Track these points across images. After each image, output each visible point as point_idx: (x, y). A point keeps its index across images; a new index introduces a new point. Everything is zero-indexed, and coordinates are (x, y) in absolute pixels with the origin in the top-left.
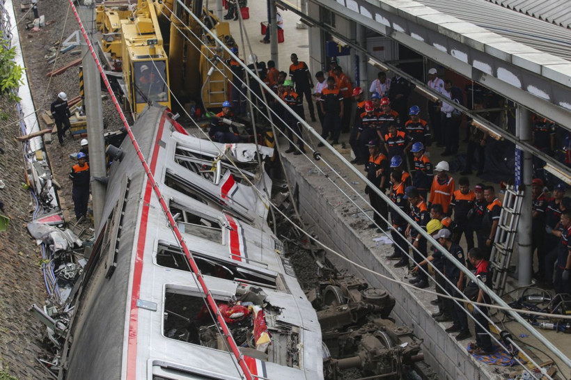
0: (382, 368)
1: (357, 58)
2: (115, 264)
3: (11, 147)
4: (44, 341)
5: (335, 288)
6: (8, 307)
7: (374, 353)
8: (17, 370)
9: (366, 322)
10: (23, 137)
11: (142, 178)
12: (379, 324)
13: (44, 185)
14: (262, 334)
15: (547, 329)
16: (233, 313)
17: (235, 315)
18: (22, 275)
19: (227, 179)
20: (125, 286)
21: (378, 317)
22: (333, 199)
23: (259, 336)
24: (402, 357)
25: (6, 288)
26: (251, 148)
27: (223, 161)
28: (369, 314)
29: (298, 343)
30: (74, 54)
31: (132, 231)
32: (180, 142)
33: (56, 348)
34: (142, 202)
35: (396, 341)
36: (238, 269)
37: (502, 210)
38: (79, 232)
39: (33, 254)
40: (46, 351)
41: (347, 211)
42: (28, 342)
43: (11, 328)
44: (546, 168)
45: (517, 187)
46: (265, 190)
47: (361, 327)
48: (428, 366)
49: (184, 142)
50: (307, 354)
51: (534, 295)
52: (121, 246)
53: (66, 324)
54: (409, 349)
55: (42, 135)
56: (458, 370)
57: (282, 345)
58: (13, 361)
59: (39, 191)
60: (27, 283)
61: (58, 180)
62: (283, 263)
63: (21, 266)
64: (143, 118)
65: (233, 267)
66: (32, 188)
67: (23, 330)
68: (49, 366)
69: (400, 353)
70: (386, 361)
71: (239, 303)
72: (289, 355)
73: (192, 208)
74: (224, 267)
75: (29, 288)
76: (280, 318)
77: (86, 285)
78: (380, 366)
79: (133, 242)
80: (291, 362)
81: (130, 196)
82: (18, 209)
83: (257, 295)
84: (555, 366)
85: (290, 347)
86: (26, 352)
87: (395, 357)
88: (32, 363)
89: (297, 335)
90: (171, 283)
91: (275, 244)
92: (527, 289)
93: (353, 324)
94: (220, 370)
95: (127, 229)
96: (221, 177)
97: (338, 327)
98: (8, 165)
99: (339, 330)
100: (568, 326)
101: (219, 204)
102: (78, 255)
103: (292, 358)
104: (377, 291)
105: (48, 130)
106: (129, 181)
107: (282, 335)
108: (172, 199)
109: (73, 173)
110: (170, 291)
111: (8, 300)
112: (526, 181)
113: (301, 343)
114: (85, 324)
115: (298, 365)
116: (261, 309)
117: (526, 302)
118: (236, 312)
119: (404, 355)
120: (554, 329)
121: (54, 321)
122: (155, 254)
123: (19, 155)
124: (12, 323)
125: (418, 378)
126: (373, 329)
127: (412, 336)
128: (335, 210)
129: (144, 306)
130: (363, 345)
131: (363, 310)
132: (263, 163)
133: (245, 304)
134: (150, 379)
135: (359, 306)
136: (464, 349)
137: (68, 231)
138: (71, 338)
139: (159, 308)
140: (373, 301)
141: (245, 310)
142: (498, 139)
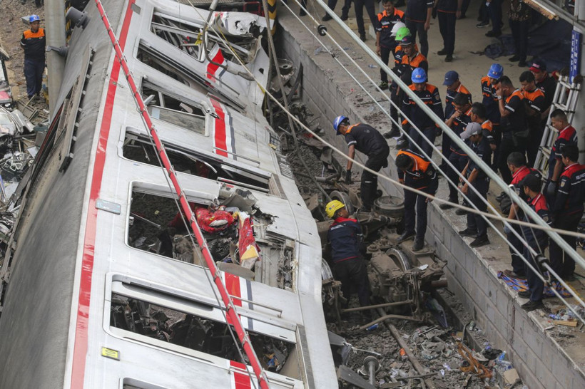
0: (395, 294)
2: (72, 155)
5: (342, 195)
7: (386, 276)
9: (378, 237)
11: (108, 49)
14: (248, 247)
16: (214, 220)
19: (215, 55)
21: (393, 232)
22: (344, 85)
23: (245, 250)
24: (420, 282)
26: (247, 19)
27: (210, 32)
28: (383, 228)
29: (292, 259)
31: (94, 115)
32: (159, 8)
34: (107, 80)
35: (413, 263)
36: (223, 167)
38: (30, 114)
41: (361, 100)
45: (573, 78)
47: (371, 243)
48: (452, 294)
50: (302, 274)
52: (80, 133)
53: (9, 227)
54: (428, 273)
56: (488, 300)
57: (272, 262)
61: (7, 49)
62: (279, 161)
65: (216, 163)
69: (417, 277)
70: (400, 286)
71: (222, 208)
72: (281, 274)
73: (170, 90)
74: (206, 163)
76: (271, 228)
77: (35, 180)
78: (393, 292)
80: (282, 282)
81: (93, 71)
83: (245, 199)
85: (282, 264)
87: (411, 281)
89: (291, 249)
90: (139, 180)
91: (271, 137)
94: (194, 289)
95: (87, 112)
96: (208, 53)
101: (204, 86)
102: (28, 142)
103: (285, 278)
104: (394, 201)
106: (93, 53)
107: (273, 249)
108: (145, 77)
109: (24, 40)
110: (137, 190)
113: (296, 260)
114: (32, 227)
115: (291, 287)
116: (249, 216)
118: (218, 219)
119: (423, 280)
122: (121, 144)
125: (440, 308)
126: (387, 246)
127: (434, 256)
128: (347, 99)
129: (105, 208)
130: (373, 266)
131: (375, 222)
132: (260, 37)
133: (230, 209)
134: (109, 297)
135: (371, 217)
136: (496, 274)
137: (16, 112)
138: (14, 244)
139: (123, 211)
140: (389, 213)
141: (228, 217)
142: (551, 18)
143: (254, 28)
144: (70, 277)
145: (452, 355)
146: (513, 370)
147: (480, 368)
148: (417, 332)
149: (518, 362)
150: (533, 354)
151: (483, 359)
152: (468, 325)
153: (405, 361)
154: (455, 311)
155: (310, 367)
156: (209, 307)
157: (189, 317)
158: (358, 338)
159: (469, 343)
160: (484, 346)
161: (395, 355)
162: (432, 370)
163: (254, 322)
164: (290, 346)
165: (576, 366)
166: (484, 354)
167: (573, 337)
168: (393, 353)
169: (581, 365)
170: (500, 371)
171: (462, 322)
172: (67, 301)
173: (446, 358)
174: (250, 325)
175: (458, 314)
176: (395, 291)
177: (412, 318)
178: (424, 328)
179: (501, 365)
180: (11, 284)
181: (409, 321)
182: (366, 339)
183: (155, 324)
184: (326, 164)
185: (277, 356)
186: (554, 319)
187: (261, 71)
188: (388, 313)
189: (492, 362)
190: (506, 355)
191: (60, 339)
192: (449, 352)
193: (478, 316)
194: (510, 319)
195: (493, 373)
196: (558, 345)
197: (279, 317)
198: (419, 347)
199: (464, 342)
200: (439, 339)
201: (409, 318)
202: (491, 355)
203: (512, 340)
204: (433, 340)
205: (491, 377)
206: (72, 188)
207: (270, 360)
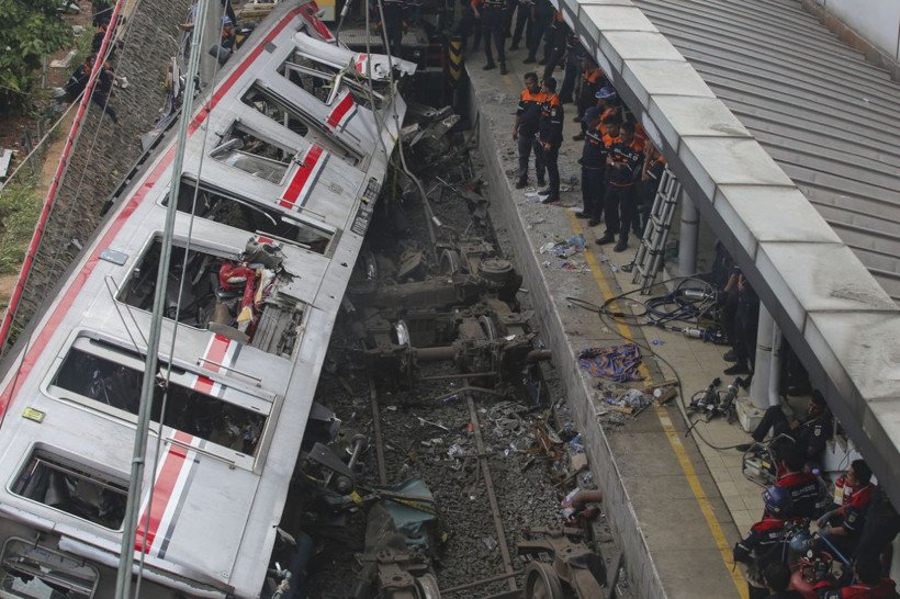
0: (478, 365)
5: (450, 254)
7: (470, 344)
12: (491, 307)
14: (245, 309)
15: (691, 337)
16: (231, 276)
17: (233, 279)
19: (344, 98)
23: (242, 311)
24: (503, 353)
26: (387, 62)
27: (345, 75)
28: (484, 292)
29: (299, 324)
31: (155, 157)
32: (301, 47)
35: (502, 331)
36: (284, 219)
37: (664, 172)
46: (396, 117)
47: (467, 307)
48: (553, 368)
49: (307, 46)
50: (306, 341)
51: (693, 289)
52: (135, 177)
54: (514, 344)
57: (278, 325)
59: (176, 96)
62: (358, 215)
65: (277, 215)
66: (169, 90)
69: (502, 348)
70: (484, 356)
71: (245, 264)
72: (283, 339)
74: (266, 215)
76: (286, 289)
78: (477, 362)
79: (144, 172)
80: (282, 349)
82: (139, 116)
83: (272, 255)
84: (677, 389)
85: (287, 328)
87: (495, 351)
89: (301, 313)
91: (368, 188)
92: (686, 280)
93: (459, 303)
96: (338, 95)
97: (438, 305)
98: (149, 59)
99: (437, 309)
100: (719, 335)
103: (286, 345)
107: (282, 311)
108: (239, 119)
113: (303, 325)
115: (290, 354)
116: (273, 275)
117: (680, 297)
118: (235, 275)
119: (508, 351)
120: (701, 337)
126: (481, 312)
127: (525, 326)
129: (108, 258)
130: (461, 333)
131: (472, 285)
133: (254, 266)
134: (65, 352)
139: (128, 262)
141: (249, 274)
143: (394, 72)
145: (525, 434)
146: (583, 454)
147: (552, 449)
148: (497, 407)
149: (589, 446)
150: (597, 441)
151: (558, 441)
152: (556, 403)
153: (470, 437)
154: (549, 386)
155: (269, 443)
156: (181, 371)
158: (433, 410)
159: (552, 422)
160: (564, 426)
161: (463, 430)
162: (496, 449)
163: (227, 390)
165: (612, 458)
166: (560, 436)
167: (622, 424)
168: (462, 428)
169: (618, 456)
170: (571, 454)
171: (552, 399)
173: (516, 436)
174: (222, 392)
175: (552, 390)
176: (478, 361)
177: (495, 392)
178: (505, 404)
179: (573, 449)
182: (440, 411)
184: (477, 220)
186: (610, 403)
188: (472, 384)
189: (566, 445)
190: (580, 439)
192: (523, 430)
193: (567, 394)
195: (564, 457)
196: (603, 433)
197: (259, 386)
199: (548, 422)
200: (517, 416)
201: (491, 391)
202: (567, 436)
203: (586, 422)
204: (511, 417)
205: (561, 460)
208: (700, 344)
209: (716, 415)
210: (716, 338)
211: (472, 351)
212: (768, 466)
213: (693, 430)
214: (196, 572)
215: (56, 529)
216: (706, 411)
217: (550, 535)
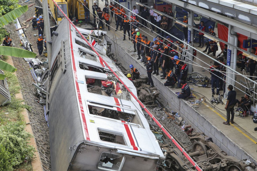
1: (129, 3)
2: (66, 69)
3: (14, 32)
4: (36, 94)
6: (23, 83)
7: (145, 95)
8: (29, 104)
9: (141, 85)
10: (17, 29)
11: (68, 41)
12: (145, 86)
13: (27, 44)
14: (119, 90)
15: (199, 87)
18: (25, 73)
19: (93, 41)
20: (72, 76)
21: (144, 84)
22: (124, 47)
25: (21, 77)
26: (100, 32)
27: (91, 36)
28: (142, 83)
30: (29, 3)
31: (70, 58)
33: (41, 96)
34: (70, 49)
35: (151, 91)
36: (104, 70)
38: (41, 59)
39: (27, 67)
40: (36, 98)
41: (129, 51)
42: (31, 95)
43: (25, 90)
44: (204, 36)
45: (189, 42)
47: (139, 87)
48: (160, 99)
51: (193, 76)
52: (67, 63)
53: (44, 89)
54: (156, 94)
55: (23, 29)
56: (171, 100)
57: (124, 94)
58: (28, 101)
59: (26, 47)
60: (27, 76)
61: (31, 43)
62: (117, 68)
63: (24, 70)
64: (63, 22)
65: (102, 69)
66: (23, 45)
67: (29, 91)
68: (39, 102)
69: (153, 95)
70: (149, 98)
71: (109, 81)
72: (127, 97)
74: (99, 69)
75: (28, 77)
77: (52, 77)
79: (71, 62)
80: (128, 99)
81: (65, 47)
83: (114, 78)
84: (205, 98)
85: (127, 94)
86: (31, 98)
87: (152, 96)
88: (33, 101)
90: (86, 74)
92: (191, 74)
93: (137, 86)
94: (108, 102)
95: (67, 58)
96: (91, 41)
102: (42, 67)
104: (144, 76)
105: (25, 27)
106: (64, 42)
107: (124, 90)
108: (79, 48)
109: (38, 41)
110: (86, 77)
111: (22, 81)
112: (192, 40)
114: (56, 89)
115: (130, 100)
116: (116, 82)
117: (191, 78)
118: (108, 83)
119: (155, 96)
120: (202, 86)
121: (40, 88)
122: (79, 65)
123: (17, 35)
124: (25, 89)
125: (158, 102)
126: (144, 87)
127: (156, 89)
128: (125, 51)
129: (80, 82)
130: (141, 93)
131: (140, 81)
132: (104, 36)
133: (111, 81)
134: (87, 106)
135: (139, 81)
136: (175, 93)
137: (37, 59)
138: (49, 93)
139: (84, 83)
140: (143, 79)
141: (111, 83)
142: (185, 27)
143: (102, 34)
144: (76, 101)
145: (164, 114)
146: (181, 117)
147: (172, 117)
148: (154, 109)
149: (182, 115)
150: (186, 113)
151: (172, 115)
152: (166, 106)
155: (141, 121)
156: (112, 107)
157: (106, 109)
159: (167, 111)
160: (172, 111)
162: (160, 119)
163: (124, 110)
164: (134, 116)
165: (201, 115)
166: (172, 113)
167: (198, 108)
169: (203, 115)
170: (177, 117)
171: (164, 106)
172: (77, 108)
174: (123, 111)
175: (163, 104)
176: (147, 99)
177: (153, 105)
178: (156, 108)
179: (177, 116)
180: (51, 104)
181: (151, 106)
183: (94, 112)
185: (130, 118)
186: (192, 103)
187: (105, 45)
188: (146, 105)
189: (174, 115)
190: (178, 113)
191: (78, 118)
192: (163, 114)
193: (168, 104)
194: (179, 104)
195: (175, 118)
196: (195, 110)
197: (130, 108)
198: (156, 113)
202: (174, 113)
203: (180, 109)
204: (159, 111)
205: (175, 119)
206: (69, 78)
207: (128, 119)
208: (202, 88)
209: (218, 103)
210: (206, 86)
211: (146, 97)
212: (242, 112)
213: (215, 107)
214: (148, 153)
215: (116, 148)
216: (215, 102)
217: (197, 135)
